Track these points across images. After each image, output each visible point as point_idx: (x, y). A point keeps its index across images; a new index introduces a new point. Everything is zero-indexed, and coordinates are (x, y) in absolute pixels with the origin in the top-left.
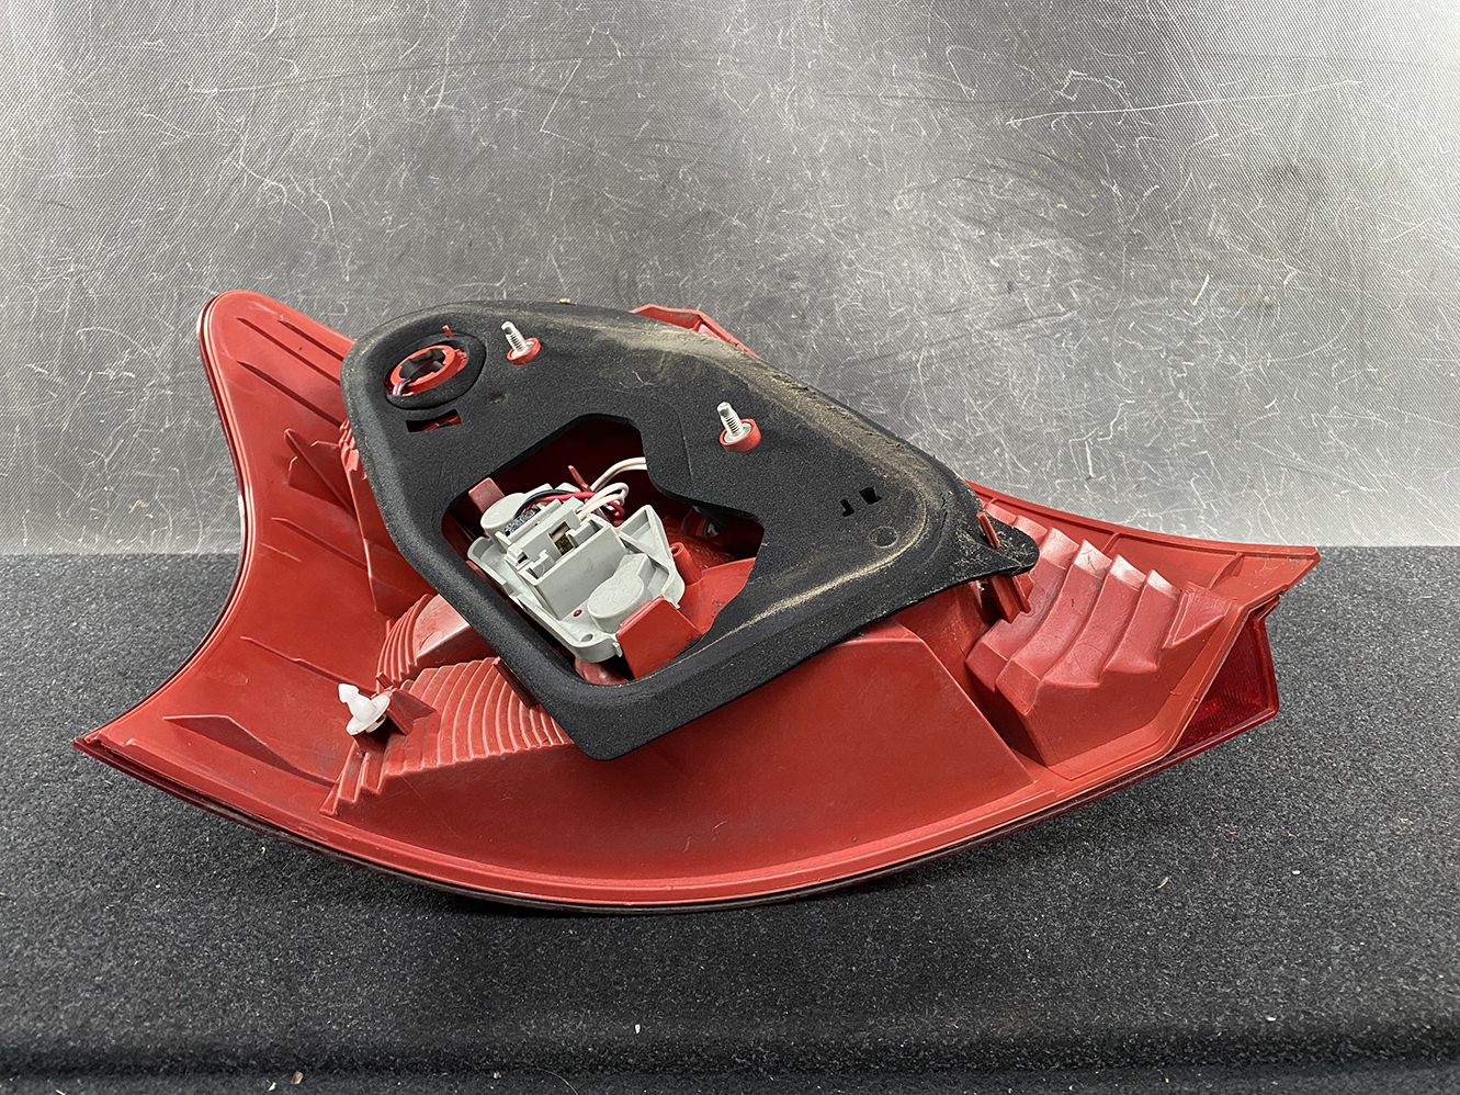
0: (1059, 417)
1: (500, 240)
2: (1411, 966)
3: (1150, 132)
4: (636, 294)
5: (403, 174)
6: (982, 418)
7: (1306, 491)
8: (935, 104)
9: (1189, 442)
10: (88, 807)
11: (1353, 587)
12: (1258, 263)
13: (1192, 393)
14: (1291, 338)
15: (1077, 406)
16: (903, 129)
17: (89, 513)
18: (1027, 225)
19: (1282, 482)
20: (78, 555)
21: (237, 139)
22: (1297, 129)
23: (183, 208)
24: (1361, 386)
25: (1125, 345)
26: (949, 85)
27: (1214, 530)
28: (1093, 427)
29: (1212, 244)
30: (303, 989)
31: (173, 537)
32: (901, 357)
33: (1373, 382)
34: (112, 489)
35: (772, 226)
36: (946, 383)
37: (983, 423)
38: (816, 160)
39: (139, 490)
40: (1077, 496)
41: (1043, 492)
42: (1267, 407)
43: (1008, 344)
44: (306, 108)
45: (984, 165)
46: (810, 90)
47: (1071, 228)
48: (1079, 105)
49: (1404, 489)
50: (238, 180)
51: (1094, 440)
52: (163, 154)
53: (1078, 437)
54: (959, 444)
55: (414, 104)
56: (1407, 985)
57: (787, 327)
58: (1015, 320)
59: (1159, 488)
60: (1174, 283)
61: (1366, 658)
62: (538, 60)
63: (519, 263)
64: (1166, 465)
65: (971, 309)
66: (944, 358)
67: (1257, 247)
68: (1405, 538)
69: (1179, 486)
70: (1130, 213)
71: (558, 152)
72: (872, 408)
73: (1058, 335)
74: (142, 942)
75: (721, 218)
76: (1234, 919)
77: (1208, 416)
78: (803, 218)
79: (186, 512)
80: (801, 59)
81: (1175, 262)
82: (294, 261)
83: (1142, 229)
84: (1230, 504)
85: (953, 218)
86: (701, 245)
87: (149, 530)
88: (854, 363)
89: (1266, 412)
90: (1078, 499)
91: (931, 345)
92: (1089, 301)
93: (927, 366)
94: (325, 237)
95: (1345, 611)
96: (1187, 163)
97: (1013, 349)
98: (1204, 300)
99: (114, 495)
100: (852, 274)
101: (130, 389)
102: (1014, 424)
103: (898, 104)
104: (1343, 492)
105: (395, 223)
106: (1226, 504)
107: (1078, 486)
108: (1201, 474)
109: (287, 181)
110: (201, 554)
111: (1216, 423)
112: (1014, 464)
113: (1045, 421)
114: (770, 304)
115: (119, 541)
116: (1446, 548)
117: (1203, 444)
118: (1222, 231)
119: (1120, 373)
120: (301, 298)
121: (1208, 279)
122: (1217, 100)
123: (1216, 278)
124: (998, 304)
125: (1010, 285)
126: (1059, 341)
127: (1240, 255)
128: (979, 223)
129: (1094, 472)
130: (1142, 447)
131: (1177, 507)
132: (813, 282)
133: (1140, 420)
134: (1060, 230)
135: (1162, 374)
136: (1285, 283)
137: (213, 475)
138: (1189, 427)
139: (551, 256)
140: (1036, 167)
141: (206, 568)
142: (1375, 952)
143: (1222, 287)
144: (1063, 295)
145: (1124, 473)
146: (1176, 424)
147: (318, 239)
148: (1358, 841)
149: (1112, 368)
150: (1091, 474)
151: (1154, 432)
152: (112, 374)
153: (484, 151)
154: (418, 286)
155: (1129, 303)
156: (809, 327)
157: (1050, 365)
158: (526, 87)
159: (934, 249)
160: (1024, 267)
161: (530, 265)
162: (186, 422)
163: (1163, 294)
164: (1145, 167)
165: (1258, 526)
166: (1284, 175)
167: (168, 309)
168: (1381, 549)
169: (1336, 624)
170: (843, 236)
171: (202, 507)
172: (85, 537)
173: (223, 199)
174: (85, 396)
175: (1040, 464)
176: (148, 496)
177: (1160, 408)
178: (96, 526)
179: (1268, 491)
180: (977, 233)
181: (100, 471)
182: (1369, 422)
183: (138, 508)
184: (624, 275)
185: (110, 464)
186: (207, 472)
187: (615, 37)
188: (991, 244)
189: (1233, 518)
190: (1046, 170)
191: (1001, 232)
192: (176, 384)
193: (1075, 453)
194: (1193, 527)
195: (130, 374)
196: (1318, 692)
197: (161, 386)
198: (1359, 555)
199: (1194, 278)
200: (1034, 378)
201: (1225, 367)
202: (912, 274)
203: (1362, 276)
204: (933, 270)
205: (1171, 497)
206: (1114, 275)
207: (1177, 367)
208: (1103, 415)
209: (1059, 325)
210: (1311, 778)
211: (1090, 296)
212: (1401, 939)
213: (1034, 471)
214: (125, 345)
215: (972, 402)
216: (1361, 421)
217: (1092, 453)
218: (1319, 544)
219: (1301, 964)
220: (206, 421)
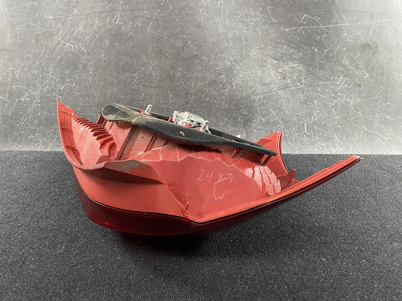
0: (297, 116)
1: (136, 62)
2: (397, 292)
3: (327, 33)
4: (175, 78)
5: (107, 42)
7: (368, 138)
8: (264, 24)
9: (334, 123)
10: (14, 232)
11: (381, 167)
12: (357, 72)
13: (336, 109)
14: (366, 94)
15: (302, 112)
16: (255, 31)
17: (17, 139)
18: (290, 60)
19: (361, 135)
20: (14, 151)
21: (58, 32)
22: (371, 33)
23: (43, 52)
24: (385, 108)
25: (317, 95)
26: (268, 18)
27: (341, 149)
28: (307, 119)
29: (344, 66)
30: (74, 294)
31: (42, 146)
32: (252, 98)
33: (389, 107)
34: (24, 132)
35: (215, 59)
36: (265, 105)
37: (275, 117)
38: (229, 40)
39: (32, 132)
40: (301, 138)
41: (292, 137)
42: (358, 114)
43: (283, 94)
44: (79, 23)
45: (278, 42)
46: (227, 19)
47: (302, 61)
48: (306, 25)
49: (396, 138)
50: (59, 44)
51: (307, 122)
52: (37, 36)
53: (303, 121)
54: (268, 123)
55: (110, 22)
56: (396, 298)
57: (219, 88)
58: (285, 87)
59: (325, 136)
60: (332, 77)
61: (385, 191)
62: (147, 9)
63: (141, 69)
64: (327, 130)
65: (273, 84)
66: (264, 98)
67: (357, 68)
68: (396, 152)
69: (331, 136)
70: (320, 57)
71: (153, 37)
72: (243, 112)
73: (298, 92)
74: (28, 277)
75: (200, 57)
76: (346, 275)
77: (340, 116)
78: (224, 57)
79: (45, 139)
80: (225, 10)
81: (333, 71)
82: (76, 67)
83: (323, 62)
84: (345, 141)
85: (268, 57)
86: (194, 64)
87: (34, 144)
88: (238, 99)
89: (357, 115)
90: (302, 139)
91: (261, 94)
92: (307, 82)
93: (259, 100)
94: (85, 61)
95: (379, 175)
96: (338, 43)
97: (285, 96)
98: (341, 82)
99: (24, 134)
100: (238, 73)
101: (28, 104)
102: (284, 117)
103: (253, 24)
104: (378, 138)
105: (105, 57)
106: (344, 142)
107: (302, 136)
108: (337, 132)
109: (73, 44)
110: (50, 151)
111: (342, 118)
112: (284, 129)
113: (293, 117)
114: (214, 82)
115: (26, 147)
117: (338, 124)
118: (347, 62)
119: (315, 103)
120: (78, 78)
121: (342, 76)
122: (348, 24)
123: (345, 76)
124: (281, 83)
125: (284, 77)
126: (298, 94)
127: (352, 70)
128: (276, 59)
129: (307, 132)
130: (321, 125)
131: (330, 142)
132: (227, 76)
133: (321, 117)
134: (299, 61)
135: (327, 104)
136: (365, 78)
137: (53, 129)
138: (335, 119)
139: (150, 67)
140: (293, 43)
141: (51, 156)
142: (387, 288)
143: (346, 79)
144: (300, 80)
145: (315, 132)
146: (331, 118)
147: (82, 61)
148: (382, 251)
149: (313, 102)
150: (306, 132)
151: (324, 120)
152: (23, 99)
153: (131, 36)
154: (112, 75)
155: (319, 83)
156: (225, 89)
157: (295, 101)
158: (143, 17)
159: (262, 66)
160: (288, 72)
161: (144, 69)
162: (45, 113)
163: (329, 81)
164: (325, 43)
165: (353, 148)
166: (366, 46)
167: (39, 81)
168: (389, 155)
169: (375, 179)
170: (236, 62)
171: (50, 138)
172: (16, 145)
173: (54, 49)
174: (16, 105)
175: (291, 129)
176: (34, 135)
177: (327, 113)
178: (20, 143)
179: (357, 138)
180: (275, 62)
181: (20, 127)
182: (387, 119)
183: (31, 137)
184: (172, 73)
185: (23, 125)
186: (51, 128)
187: (170, 3)
188: (279, 65)
189: (346, 145)
190: (296, 44)
191: (282, 62)
192: (42, 102)
193: (301, 126)
194: (335, 148)
195: (28, 99)
196: (371, 201)
197: (37, 103)
198: (383, 157)
199: (338, 76)
200: (290, 104)
201: (346, 102)
202: (256, 74)
203: (387, 76)
204: (262, 72)
205: (329, 139)
206: (315, 75)
207: (332, 102)
208: (310, 115)
209: (298, 89)
210: (368, 230)
211: (307, 81)
212: (394, 283)
213: (290, 131)
214: (27, 91)
215: (272, 111)
216: (385, 118)
217: (306, 126)
218: (371, 154)
219: (366, 291)
220: (51, 113)
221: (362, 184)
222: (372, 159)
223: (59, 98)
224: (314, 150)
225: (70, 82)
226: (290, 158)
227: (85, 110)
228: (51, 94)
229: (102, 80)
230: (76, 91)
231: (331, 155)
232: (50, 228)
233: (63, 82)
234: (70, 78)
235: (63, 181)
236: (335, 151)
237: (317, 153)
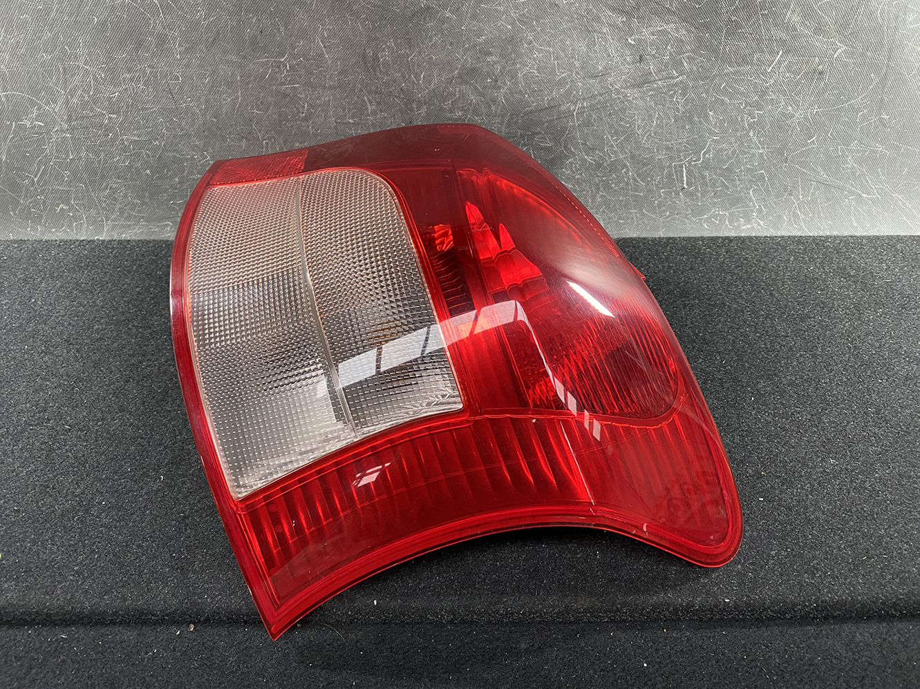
0: (668, 148)
1: (282, 29)
2: (813, 566)
4: (379, 66)
6: (616, 149)
7: (826, 197)
9: (753, 165)
10: (58, 444)
11: (842, 272)
12: (819, 42)
13: (759, 132)
14: (833, 95)
15: (680, 141)
17: (30, 213)
18: (656, 14)
19: (811, 191)
20: (28, 240)
24: (876, 127)
25: (717, 99)
27: (762, 223)
28: (689, 155)
29: (788, 28)
30: (191, 575)
31: (88, 227)
32: (563, 108)
33: (884, 125)
34: (43, 197)
35: (474, 17)
36: (593, 125)
37: (616, 152)
39: (60, 198)
40: (674, 200)
41: (652, 198)
42: (809, 142)
43: (636, 98)
47: (687, 16)
49: (891, 196)
51: (690, 163)
53: (679, 161)
54: (599, 166)
56: (808, 578)
57: (485, 87)
58: (643, 81)
59: (730, 195)
60: (757, 55)
61: (838, 332)
63: (297, 44)
64: (734, 180)
65: (612, 74)
66: (592, 107)
67: (819, 30)
68: (885, 229)
69: (742, 194)
70: (731, 5)
72: (542, 142)
73: (672, 92)
74: (98, 542)
75: (438, 12)
77: (767, 148)
78: (496, 10)
79: (93, 212)
81: (759, 41)
83: (738, 17)
84: (774, 206)
85: (604, 8)
86: (424, 31)
87: (71, 223)
88: (531, 112)
89: (807, 145)
90: (675, 202)
91: (584, 99)
92: (695, 68)
93: (580, 113)
94: (159, 27)
95: (833, 293)
97: (640, 103)
98: (777, 66)
99: (45, 201)
100: (531, 50)
101: (42, 133)
102: (638, 153)
104: (850, 198)
105: (207, 16)
106: (772, 206)
107: (675, 194)
108: (758, 186)
110: (108, 239)
111: (772, 153)
112: (635, 180)
113: (658, 150)
114: (473, 71)
115: (53, 230)
116: (910, 236)
117: (761, 166)
118: (796, 18)
119: (711, 119)
120: (148, 70)
121: (781, 52)
123: (787, 52)
124: (632, 70)
125: (641, 57)
126: (672, 96)
127: (806, 36)
128: (623, 12)
129: (687, 184)
130: (721, 169)
131: (739, 208)
132: (502, 56)
133: (721, 150)
134: (680, 18)
135: (740, 119)
136: (835, 56)
137: (107, 188)
138: (754, 155)
139: (318, 39)
141: (111, 253)
142: (794, 556)
143: (790, 58)
144: (677, 64)
145: (707, 185)
146: (745, 153)
147: (154, 28)
148: (802, 476)
149: (706, 115)
150: (685, 186)
151: (729, 158)
152: (28, 124)
154: (228, 62)
155: (723, 70)
156: (499, 88)
157: (664, 113)
159: (589, 31)
160: (652, 45)
161: (304, 46)
162: (83, 154)
163: (748, 64)
165: (790, 220)
167: (58, 79)
168: (868, 238)
169: (824, 303)
170: (524, 23)
171: (104, 209)
172: (31, 227)
174: (13, 138)
175: (652, 179)
176: (67, 202)
177: (736, 142)
178: (37, 220)
179: (801, 197)
180: (620, 19)
181: (33, 186)
182: (876, 152)
184: (370, 53)
185: (38, 181)
186: (103, 186)
188: (630, 27)
189: (775, 215)
191: (637, 19)
192: (72, 130)
193: (676, 172)
194: (748, 221)
195: (41, 123)
196: (802, 359)
197: (62, 131)
198: (852, 243)
199: (773, 53)
200: (653, 122)
201: (784, 114)
202: (573, 50)
203: (890, 51)
204: (588, 46)
205: (736, 201)
206: (715, 51)
207: (751, 115)
208: (697, 147)
209: (673, 85)
210: (783, 429)
211: (696, 65)
212: (811, 546)
213: (648, 183)
214: (33, 104)
215: (610, 137)
216: (871, 151)
217: (687, 172)
218: (828, 234)
219: (751, 564)
220: (97, 154)
221: (793, 315)
222: (827, 248)
223: (110, 118)
224: (701, 225)
225: (132, 80)
226: (643, 251)
227: (176, 145)
228: (92, 110)
229: (206, 74)
230: (148, 101)
231: (738, 238)
232: (130, 432)
233: (115, 82)
234: (129, 71)
235: (144, 318)
236: (748, 229)
237: (706, 234)
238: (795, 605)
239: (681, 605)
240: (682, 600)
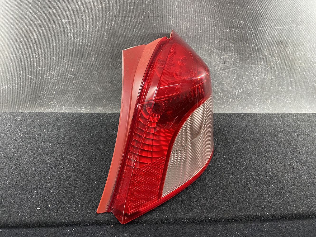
0: (232, 87)
2: (290, 204)
3: (255, 34)
5: (105, 38)
6: (217, 87)
7: (276, 102)
8: (213, 26)
9: (256, 92)
11: (284, 123)
12: (273, 59)
13: (257, 83)
14: (277, 73)
15: (235, 85)
16: (206, 31)
17: (41, 104)
18: (229, 50)
19: (272, 100)
20: (39, 112)
21: (71, 31)
22: (283, 34)
23: (59, 44)
24: (289, 83)
25: (246, 74)
26: (216, 23)
27: (259, 109)
28: (238, 89)
29: (265, 55)
31: (58, 108)
33: (291, 82)
34: (45, 99)
38: (189, 37)
39: (51, 100)
41: (228, 101)
43: (223, 73)
44: (85, 24)
45: (222, 39)
46: (188, 23)
47: (238, 51)
48: (242, 28)
49: (294, 102)
50: (71, 39)
51: (238, 92)
52: (55, 34)
53: (235, 91)
55: (108, 24)
58: (225, 69)
59: (249, 101)
60: (256, 62)
61: (285, 139)
62: (134, 16)
64: (251, 97)
65: (217, 67)
67: (273, 56)
68: (293, 111)
69: (253, 101)
70: (249, 49)
71: (137, 35)
73: (233, 72)
76: (262, 195)
77: (260, 88)
79: (60, 104)
80: (187, 17)
81: (257, 58)
82: (83, 55)
83: (251, 52)
85: (215, 49)
87: (53, 107)
89: (271, 87)
90: (234, 103)
92: (240, 65)
94: (89, 51)
95: (282, 129)
96: (261, 40)
97: (224, 74)
98: (262, 65)
99: (46, 101)
101: (49, 80)
102: (223, 89)
103: (206, 26)
104: (283, 102)
105: (104, 48)
106: (261, 104)
107: (234, 100)
108: (257, 98)
109: (81, 39)
110: (64, 112)
111: (261, 89)
112: (223, 96)
113: (229, 88)
115: (47, 109)
116: (301, 113)
117: (258, 93)
118: (267, 53)
120: (84, 63)
121: (263, 62)
122: (269, 28)
124: (222, 66)
125: (225, 62)
126: (233, 73)
127: (270, 57)
128: (220, 50)
129: (238, 98)
130: (247, 93)
131: (252, 105)
133: (247, 88)
134: (236, 52)
135: (252, 79)
136: (277, 63)
137: (66, 97)
138: (256, 89)
140: (232, 39)
141: (66, 116)
142: (284, 201)
143: (265, 63)
144: (235, 64)
145: (243, 98)
146: (254, 89)
147: (87, 51)
148: (282, 179)
149: (243, 78)
150: (237, 98)
151: (249, 90)
152: (45, 77)
153: (122, 34)
154: (108, 61)
155: (247, 66)
157: (231, 77)
158: (131, 22)
159: (211, 55)
160: (228, 59)
162: (60, 87)
163: (254, 64)
164: (253, 40)
165: (267, 108)
166: (280, 43)
167: (57, 64)
168: (289, 113)
169: (280, 132)
171: (64, 103)
172: (40, 108)
173: (68, 43)
174: (40, 81)
176: (53, 101)
177: (251, 86)
178: (43, 106)
179: (269, 102)
180: (219, 52)
181: (43, 96)
182: (290, 89)
183: (51, 103)
185: (45, 95)
186: (65, 96)
187: (150, 12)
188: (222, 54)
189: (262, 107)
190: (234, 40)
191: (224, 52)
192: (58, 79)
193: (234, 94)
194: (255, 108)
195: (49, 77)
196: (277, 147)
197: (55, 80)
198: (285, 115)
199: (261, 62)
200: (228, 80)
201: (264, 78)
202: (206, 60)
203: (292, 62)
204: (210, 59)
205: (252, 103)
206: (245, 61)
207: (255, 78)
208: (240, 87)
209: (233, 70)
210: (275, 166)
211: (240, 64)
212: (288, 198)
213: (226, 97)
214: (48, 71)
215: (216, 84)
216: (288, 89)
217: (237, 94)
218: (278, 112)
219: (273, 203)
220: (64, 87)
221: (272, 135)
222: (278, 116)
223: (70, 76)
224: (242, 109)
225: (78, 65)
226: (226, 116)
227: (89, 84)
228: (65, 74)
229: (101, 64)
230: (83, 71)
231: (253, 113)
232: (82, 169)
233: (73, 66)
234: (78, 63)
236: (255, 111)
237: (244, 112)
238: (286, 214)
239: (255, 215)
240: (255, 214)
